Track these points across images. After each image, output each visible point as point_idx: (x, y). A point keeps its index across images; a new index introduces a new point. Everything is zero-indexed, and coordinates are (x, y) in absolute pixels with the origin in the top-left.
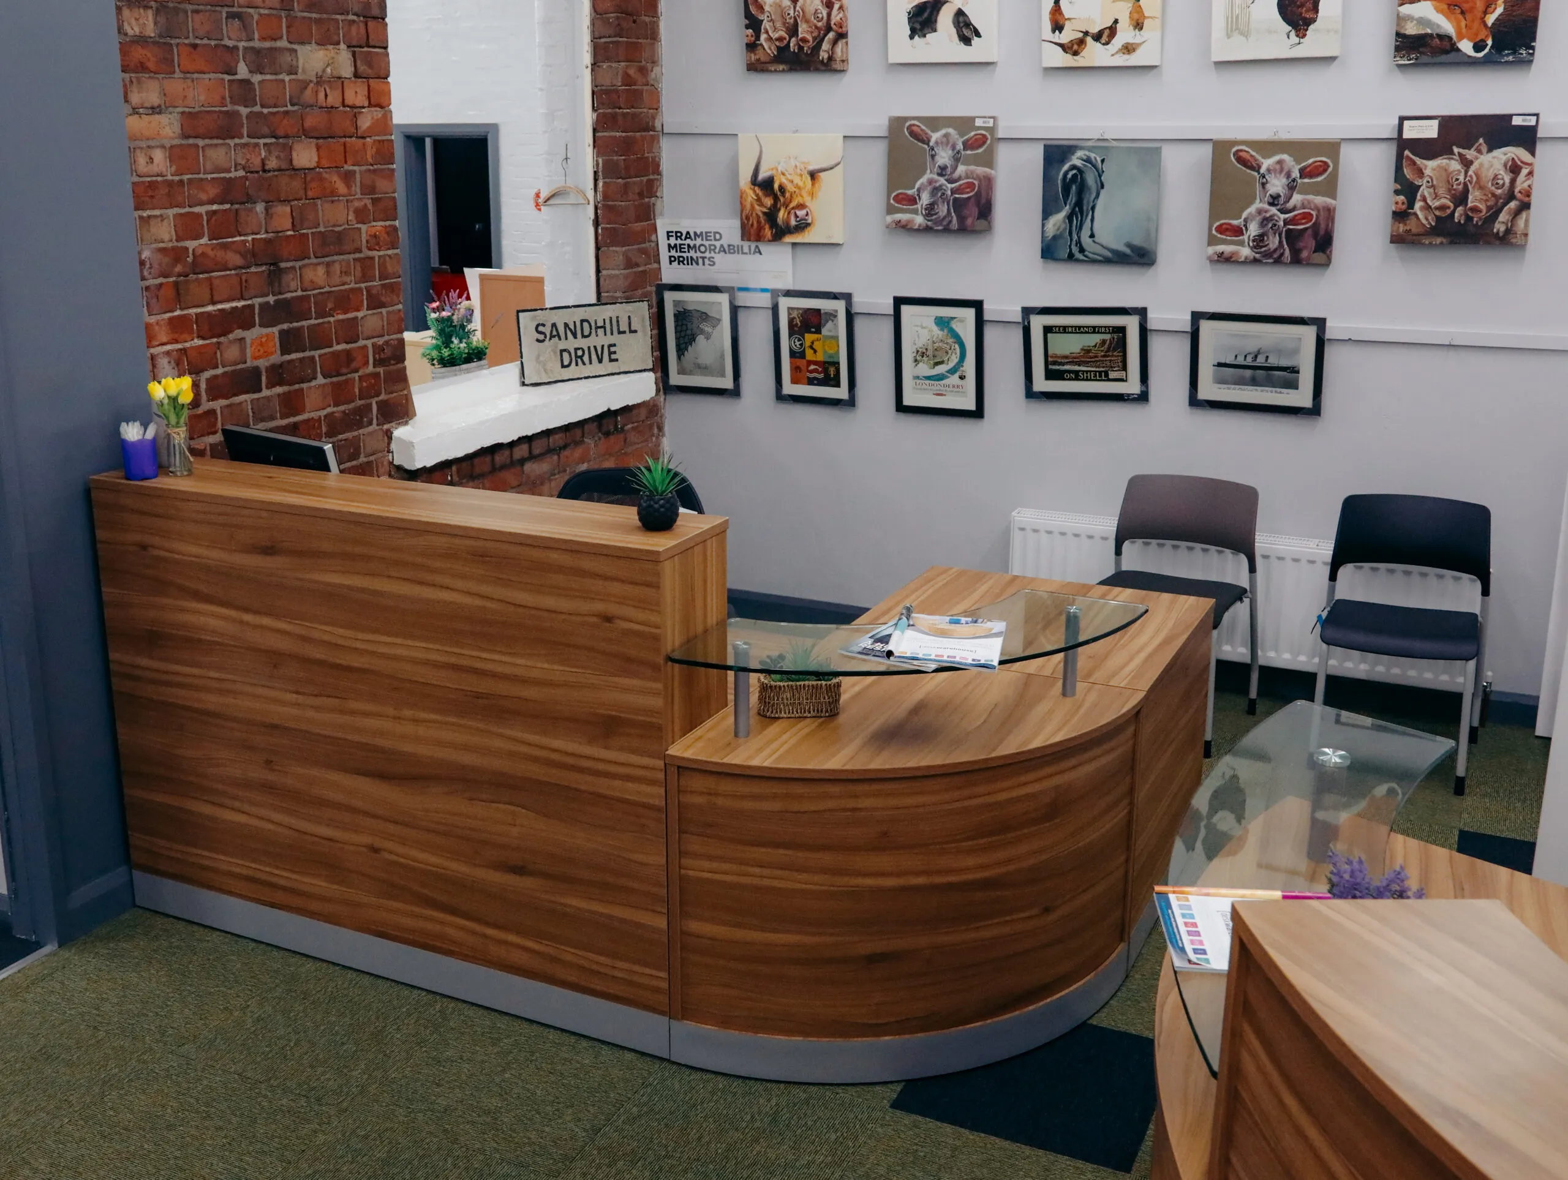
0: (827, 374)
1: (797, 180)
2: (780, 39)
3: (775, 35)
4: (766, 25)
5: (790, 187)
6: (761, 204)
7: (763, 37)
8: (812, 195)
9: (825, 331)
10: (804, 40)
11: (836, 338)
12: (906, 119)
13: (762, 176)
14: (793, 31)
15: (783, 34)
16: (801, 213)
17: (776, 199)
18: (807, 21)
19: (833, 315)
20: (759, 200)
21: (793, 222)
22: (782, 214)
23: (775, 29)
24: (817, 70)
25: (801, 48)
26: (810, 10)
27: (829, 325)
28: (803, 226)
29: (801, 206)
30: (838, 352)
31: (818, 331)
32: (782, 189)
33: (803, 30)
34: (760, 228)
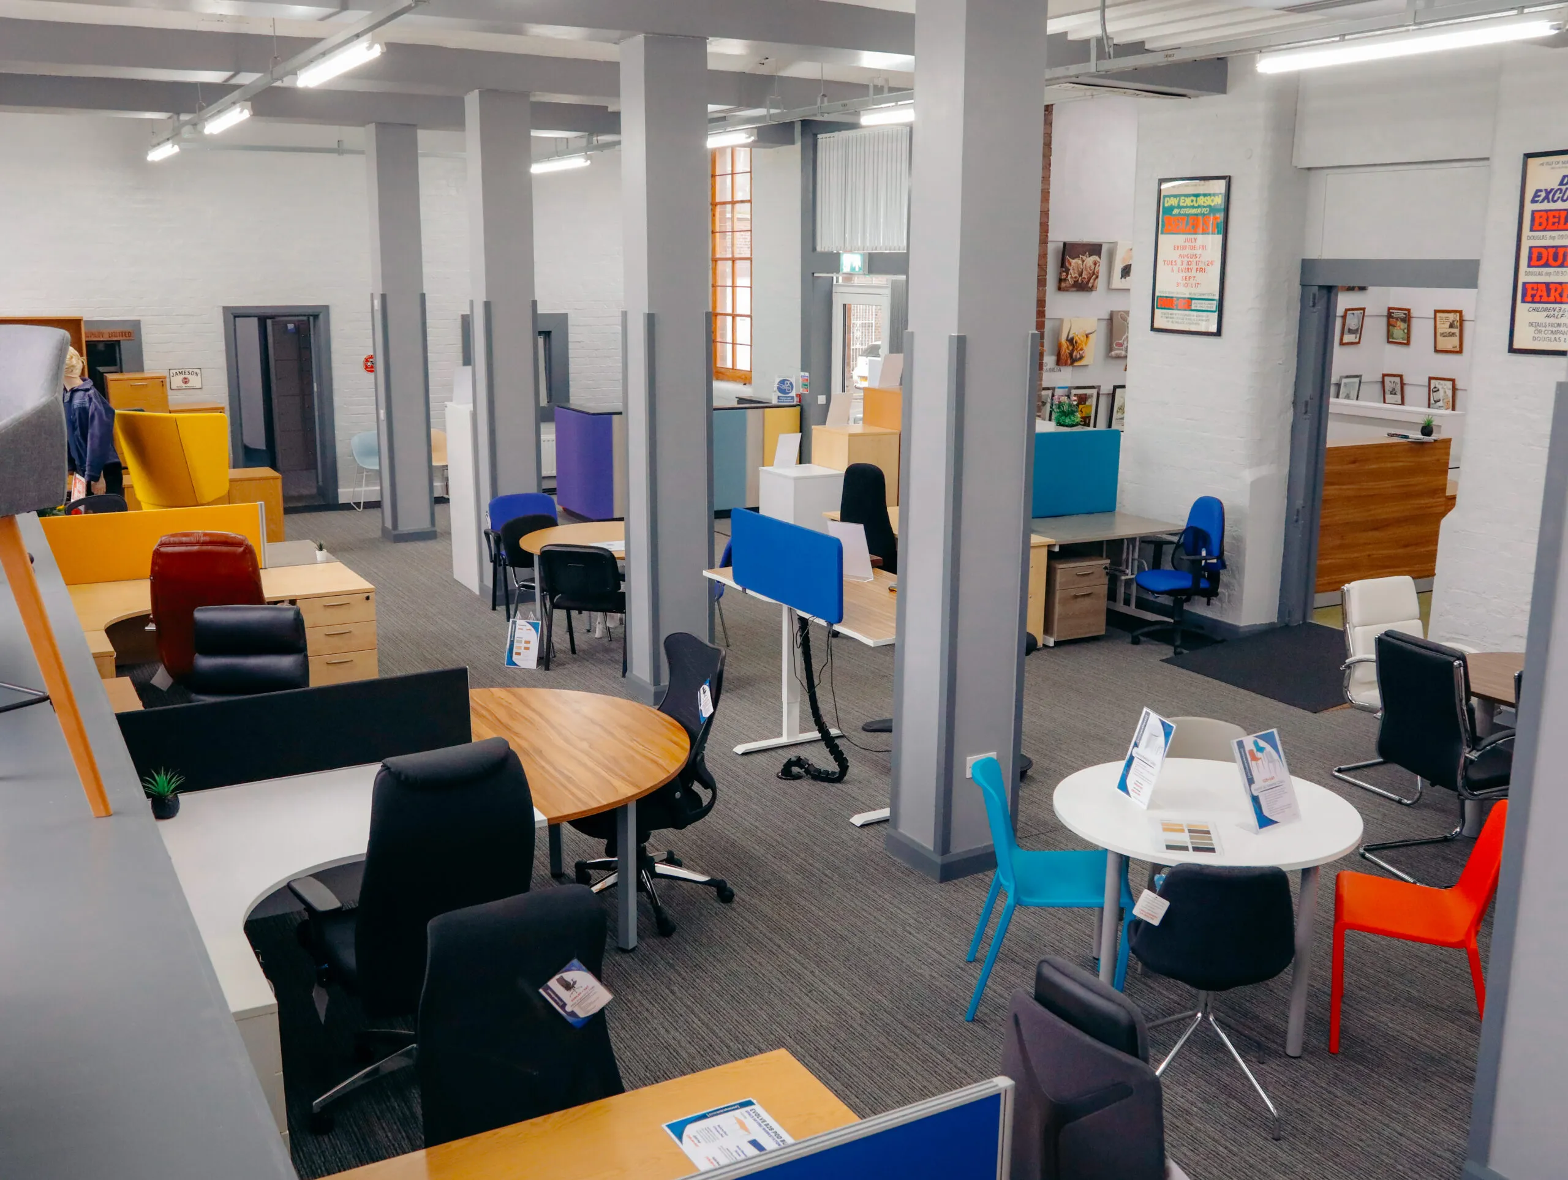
0: (1085, 422)
1: (1082, 338)
2: (1076, 277)
3: (1073, 276)
4: (1071, 271)
5: (1079, 341)
6: (1068, 349)
7: (1069, 276)
8: (1086, 344)
9: (1087, 403)
10: (1084, 278)
11: (1091, 406)
12: (1119, 311)
13: (1070, 336)
14: (1081, 274)
15: (1077, 275)
16: (1081, 352)
17: (1074, 347)
18: (1086, 270)
19: (1091, 396)
20: (1068, 347)
21: (1078, 356)
22: (1075, 353)
23: (1075, 273)
24: (1087, 291)
25: (1083, 281)
26: (1088, 265)
27: (1089, 400)
28: (1081, 358)
29: (1082, 349)
30: (1091, 411)
31: (1085, 404)
32: (1076, 342)
33: (1084, 273)
34: (1066, 361)
